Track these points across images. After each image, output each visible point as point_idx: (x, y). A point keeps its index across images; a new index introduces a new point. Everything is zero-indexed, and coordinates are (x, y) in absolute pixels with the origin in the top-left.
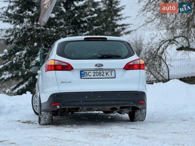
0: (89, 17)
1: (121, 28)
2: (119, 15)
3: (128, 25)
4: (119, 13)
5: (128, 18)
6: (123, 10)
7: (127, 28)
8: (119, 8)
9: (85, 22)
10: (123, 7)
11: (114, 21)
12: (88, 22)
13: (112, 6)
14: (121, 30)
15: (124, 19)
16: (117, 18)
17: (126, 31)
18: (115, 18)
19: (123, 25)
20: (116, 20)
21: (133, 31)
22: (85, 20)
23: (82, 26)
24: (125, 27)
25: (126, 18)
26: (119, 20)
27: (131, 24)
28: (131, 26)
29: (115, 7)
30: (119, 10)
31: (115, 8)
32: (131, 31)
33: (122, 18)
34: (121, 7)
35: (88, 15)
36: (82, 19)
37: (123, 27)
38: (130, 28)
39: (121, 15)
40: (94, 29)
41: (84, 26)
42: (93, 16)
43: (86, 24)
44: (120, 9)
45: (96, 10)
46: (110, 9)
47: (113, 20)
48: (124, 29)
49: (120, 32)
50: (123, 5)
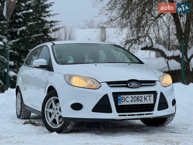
0: (25, 12)
1: (49, 24)
2: (47, 12)
3: (56, 22)
4: (47, 10)
5: (56, 15)
6: (51, 7)
7: (55, 25)
8: (47, 5)
9: (20, 17)
10: (52, 4)
11: (42, 18)
12: (23, 17)
13: (40, 2)
14: (49, 27)
15: (52, 16)
16: (46, 15)
17: (54, 28)
18: (43, 14)
19: (52, 22)
20: (45, 16)
21: (61, 28)
22: (20, 15)
23: (17, 21)
24: (53, 24)
25: (54, 14)
26: (47, 17)
27: (60, 21)
28: (59, 23)
29: (43, 3)
30: (47, 6)
31: (43, 5)
32: (59, 28)
33: (50, 15)
34: (49, 4)
35: (22, 11)
36: (17, 14)
37: (51, 24)
38: (58, 25)
39: (49, 11)
40: (29, 25)
41: (19, 21)
42: (28, 12)
43: (21, 20)
44: (49, 5)
45: (26, 5)
46: (38, 5)
47: (42, 16)
48: (52, 26)
49: (49, 28)
50: (52, 2)
